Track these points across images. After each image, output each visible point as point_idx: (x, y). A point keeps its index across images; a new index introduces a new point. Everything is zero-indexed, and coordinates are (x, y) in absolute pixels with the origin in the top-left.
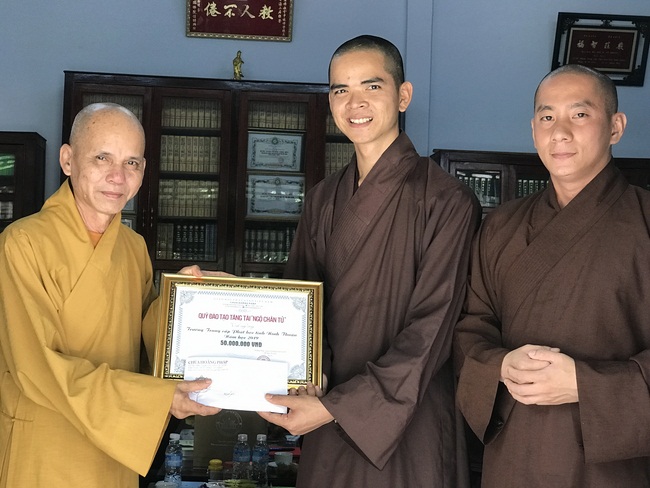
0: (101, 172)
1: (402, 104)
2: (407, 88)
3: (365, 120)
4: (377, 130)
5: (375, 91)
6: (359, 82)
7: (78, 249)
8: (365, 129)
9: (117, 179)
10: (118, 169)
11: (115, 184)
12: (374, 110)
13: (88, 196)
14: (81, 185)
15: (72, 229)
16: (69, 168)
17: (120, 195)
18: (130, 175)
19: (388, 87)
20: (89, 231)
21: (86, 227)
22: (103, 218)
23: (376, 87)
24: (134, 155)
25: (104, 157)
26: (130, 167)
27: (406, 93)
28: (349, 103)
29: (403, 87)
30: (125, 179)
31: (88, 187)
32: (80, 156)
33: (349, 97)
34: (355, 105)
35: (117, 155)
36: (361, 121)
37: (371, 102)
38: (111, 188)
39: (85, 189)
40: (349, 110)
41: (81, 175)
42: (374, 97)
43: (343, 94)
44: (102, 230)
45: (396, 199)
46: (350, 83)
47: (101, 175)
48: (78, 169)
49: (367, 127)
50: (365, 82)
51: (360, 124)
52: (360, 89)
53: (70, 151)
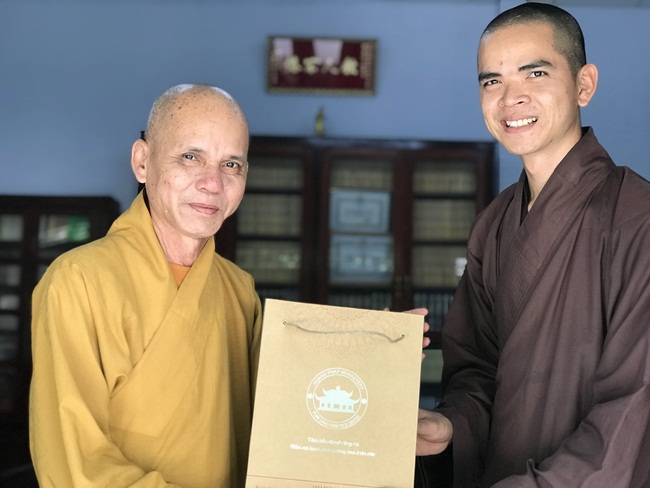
0: (189, 175)
1: (583, 96)
2: (589, 74)
3: (526, 122)
4: (544, 133)
5: (540, 79)
6: (516, 69)
7: (154, 288)
8: (526, 134)
9: (212, 186)
10: (214, 172)
11: (208, 193)
12: (538, 107)
13: (170, 211)
14: (161, 196)
15: (147, 259)
16: (143, 172)
17: (215, 210)
18: (230, 181)
19: (560, 74)
20: (170, 264)
21: (167, 256)
22: (191, 244)
23: (540, 72)
24: (235, 154)
25: (193, 155)
26: (230, 171)
27: (588, 80)
28: (503, 99)
29: (583, 71)
30: (222, 186)
31: (169, 197)
32: (160, 156)
33: (503, 89)
34: (510, 101)
35: (212, 152)
36: (520, 123)
37: (534, 94)
38: (203, 199)
39: (166, 200)
40: (503, 108)
41: (162, 180)
42: (540, 89)
43: (495, 86)
44: (189, 261)
45: (575, 230)
46: (504, 71)
47: (189, 181)
48: (157, 172)
49: (530, 132)
50: (524, 68)
51: (519, 128)
52: (518, 78)
53: (146, 148)
